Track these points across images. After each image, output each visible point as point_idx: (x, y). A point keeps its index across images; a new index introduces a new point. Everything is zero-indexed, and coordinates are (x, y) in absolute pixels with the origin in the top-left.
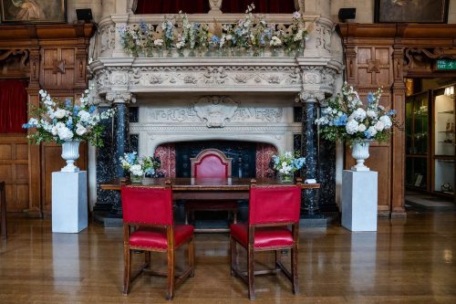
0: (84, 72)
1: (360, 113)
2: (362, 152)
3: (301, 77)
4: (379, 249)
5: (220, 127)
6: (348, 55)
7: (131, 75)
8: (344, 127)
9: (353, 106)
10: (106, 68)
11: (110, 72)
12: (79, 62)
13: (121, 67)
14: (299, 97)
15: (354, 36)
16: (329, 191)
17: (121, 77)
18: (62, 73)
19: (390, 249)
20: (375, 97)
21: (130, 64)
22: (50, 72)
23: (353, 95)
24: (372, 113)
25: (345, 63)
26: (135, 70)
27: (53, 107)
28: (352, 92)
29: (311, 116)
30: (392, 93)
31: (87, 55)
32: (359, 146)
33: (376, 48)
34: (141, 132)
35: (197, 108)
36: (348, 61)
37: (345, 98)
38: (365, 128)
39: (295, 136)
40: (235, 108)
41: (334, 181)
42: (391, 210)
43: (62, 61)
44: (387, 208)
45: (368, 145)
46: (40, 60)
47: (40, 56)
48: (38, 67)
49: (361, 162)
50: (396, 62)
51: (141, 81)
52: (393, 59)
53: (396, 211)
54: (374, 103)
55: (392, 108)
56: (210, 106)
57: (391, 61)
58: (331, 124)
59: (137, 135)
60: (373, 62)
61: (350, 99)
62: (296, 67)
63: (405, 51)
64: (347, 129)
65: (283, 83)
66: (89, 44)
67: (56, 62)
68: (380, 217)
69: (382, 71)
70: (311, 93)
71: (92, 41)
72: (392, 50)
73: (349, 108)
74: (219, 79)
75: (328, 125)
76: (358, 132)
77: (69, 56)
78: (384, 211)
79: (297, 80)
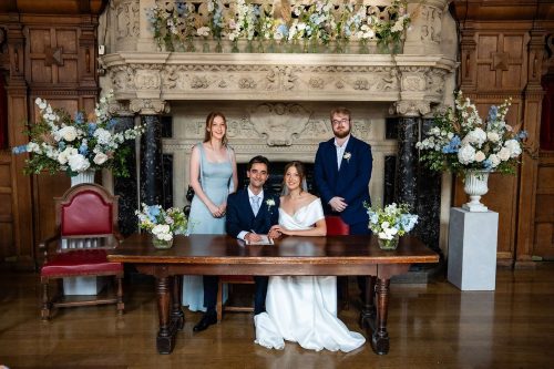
0: (92, 66)
1: (478, 135)
2: (477, 186)
3: (399, 82)
4: (497, 320)
5: (285, 145)
6: (464, 47)
7: (166, 77)
8: (455, 154)
9: (469, 125)
10: (128, 65)
11: (134, 71)
12: (84, 51)
13: (151, 65)
14: (395, 108)
15: (475, 18)
16: (431, 232)
17: (151, 79)
18: (59, 65)
19: (511, 320)
20: (500, 111)
21: (164, 62)
22: (42, 63)
23: (469, 110)
24: (495, 136)
25: (459, 58)
26: (170, 69)
27: (56, 123)
28: (469, 105)
29: (411, 136)
30: (524, 99)
31: (96, 40)
32: (474, 178)
33: (505, 36)
34: (176, 152)
35: (253, 119)
36: (464, 55)
37: (458, 114)
38: (484, 157)
39: (386, 157)
40: (306, 119)
41: (437, 220)
42: (515, 258)
43: (57, 47)
44: (508, 255)
45: (486, 177)
46: (24, 44)
47: (24, 39)
48: (21, 57)
49: (476, 199)
50: (532, 56)
51: (179, 84)
52: (528, 50)
53: (521, 260)
54: (499, 119)
55: (522, 129)
56: (272, 118)
57: (525, 54)
58: (438, 148)
59: (171, 156)
60: (500, 56)
61: (465, 115)
62: (392, 68)
63: (546, 39)
64: (459, 156)
65: (373, 89)
66: (98, 24)
67: (48, 48)
68: (499, 268)
69: (511, 68)
70: (412, 104)
71: (103, 19)
72: (527, 38)
73: (463, 128)
74: (287, 83)
75: (433, 150)
76: (475, 162)
77: (69, 41)
78: (505, 259)
79: (393, 86)
